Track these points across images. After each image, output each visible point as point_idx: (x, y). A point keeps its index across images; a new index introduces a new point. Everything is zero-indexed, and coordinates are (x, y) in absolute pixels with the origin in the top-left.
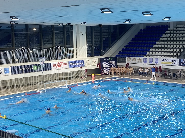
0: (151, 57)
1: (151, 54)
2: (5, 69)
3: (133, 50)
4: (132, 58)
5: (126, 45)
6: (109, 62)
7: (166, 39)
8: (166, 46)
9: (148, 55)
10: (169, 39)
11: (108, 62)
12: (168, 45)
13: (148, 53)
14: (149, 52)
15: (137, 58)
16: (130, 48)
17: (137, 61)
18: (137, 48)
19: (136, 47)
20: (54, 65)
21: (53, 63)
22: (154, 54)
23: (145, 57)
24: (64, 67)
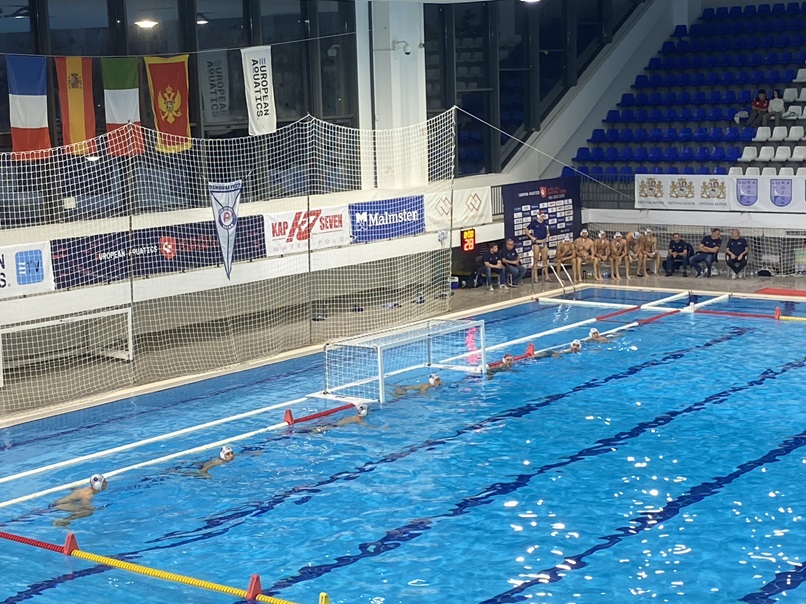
0: (769, 173)
1: (766, 153)
2: (20, 257)
3: (658, 139)
4: (666, 180)
5: (611, 113)
6: (545, 205)
9: (752, 163)
11: (541, 206)
13: (748, 154)
14: (749, 143)
15: (698, 180)
16: (634, 128)
17: (697, 199)
18: (678, 127)
19: (672, 119)
20: (279, 229)
21: (272, 215)
22: (783, 153)
23: (734, 173)
24: (327, 241)
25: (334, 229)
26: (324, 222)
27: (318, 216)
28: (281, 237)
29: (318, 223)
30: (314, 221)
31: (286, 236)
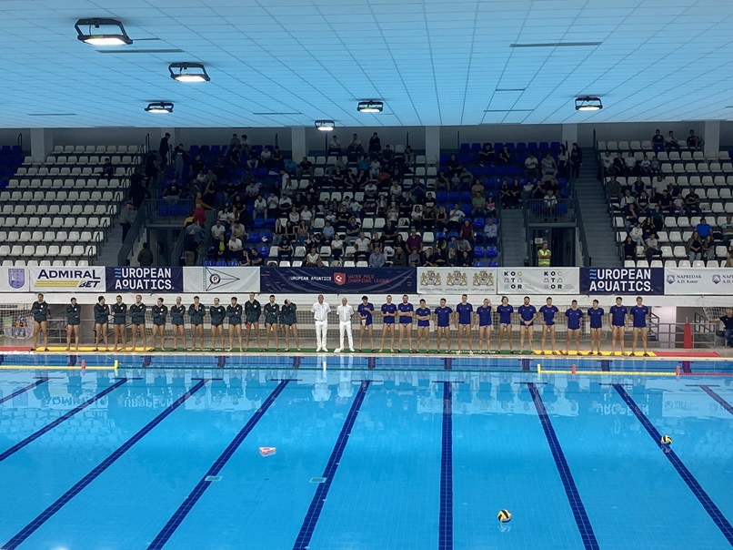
7: (27, 195)
8: (34, 222)
10: (39, 195)
12: (43, 219)
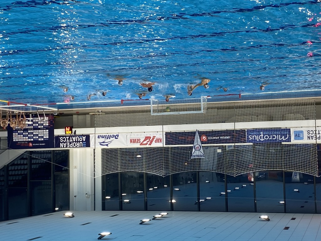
24: (138, 135)
25: (134, 139)
26: (139, 141)
27: (142, 143)
28: (158, 138)
29: (141, 141)
30: (143, 142)
31: (155, 138)
